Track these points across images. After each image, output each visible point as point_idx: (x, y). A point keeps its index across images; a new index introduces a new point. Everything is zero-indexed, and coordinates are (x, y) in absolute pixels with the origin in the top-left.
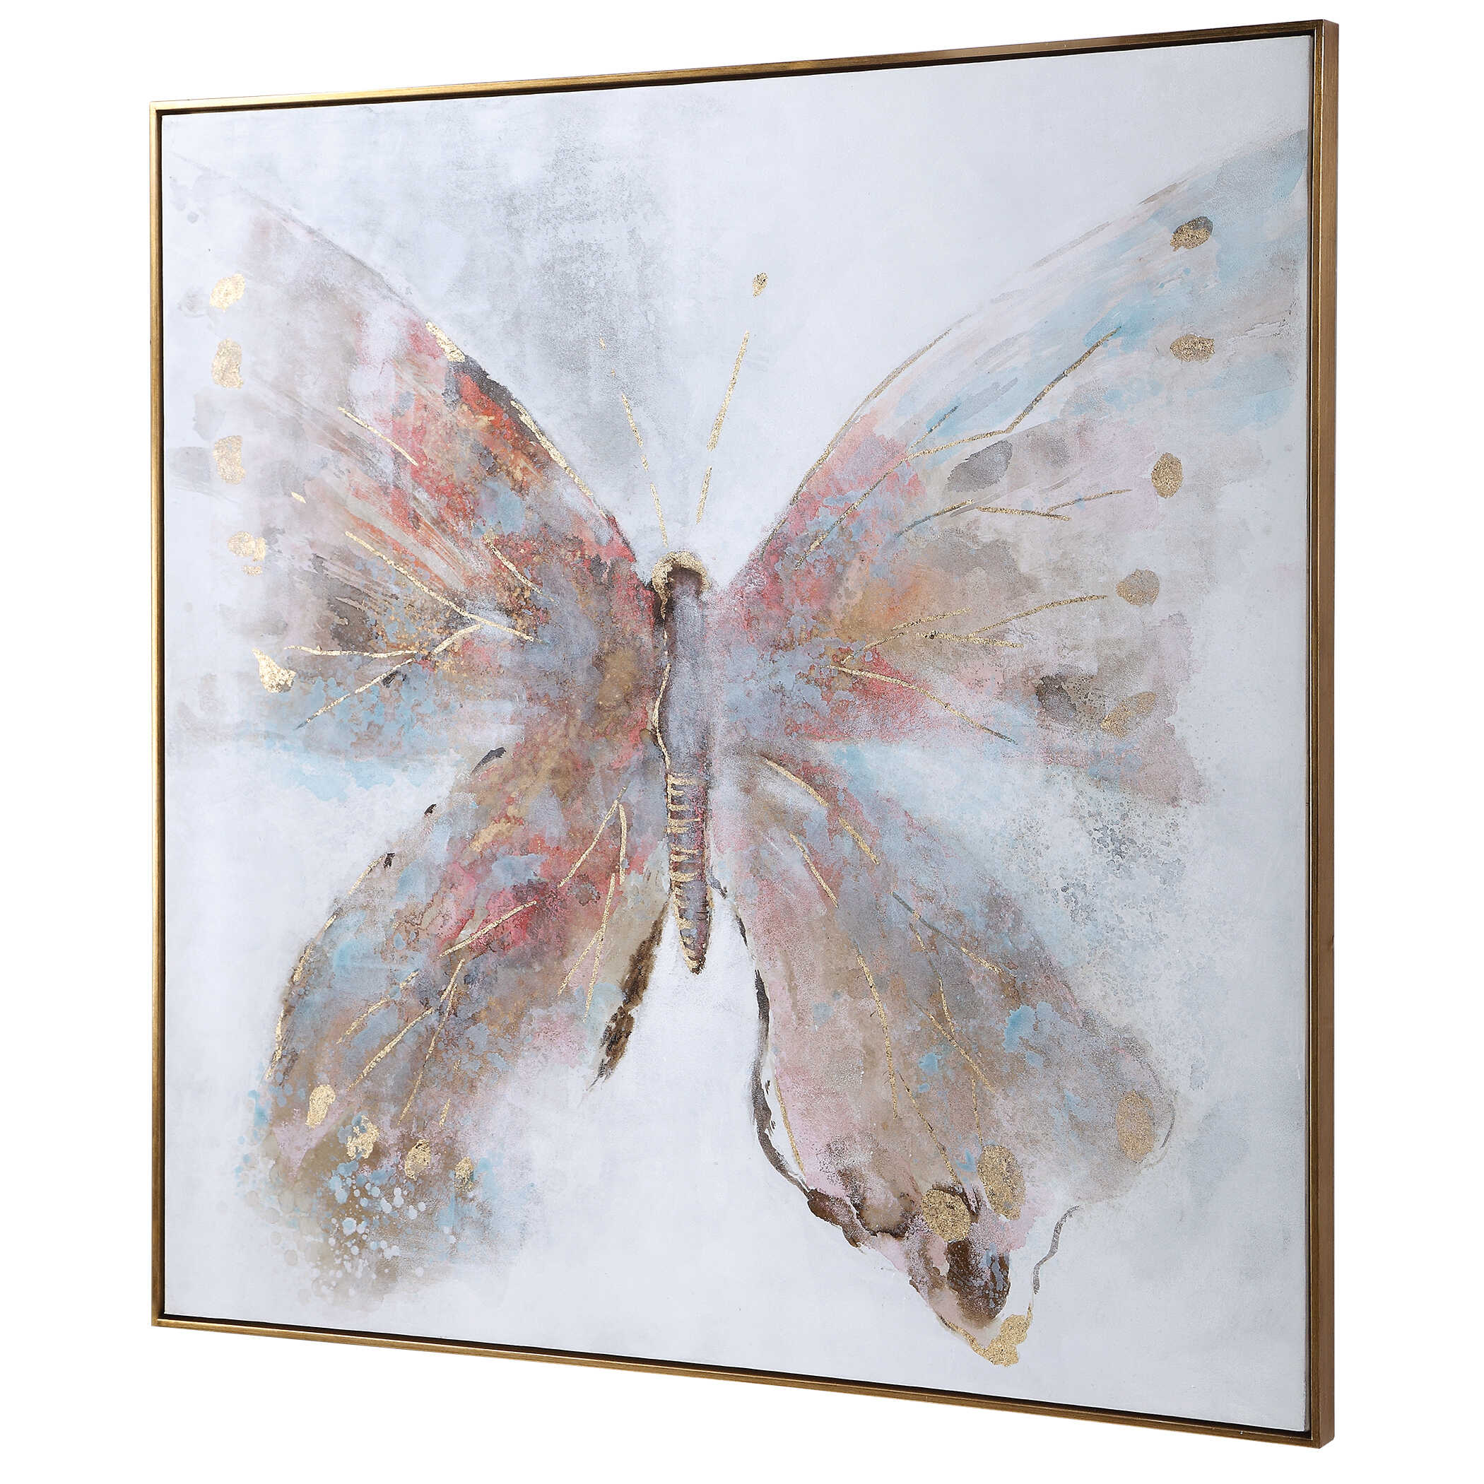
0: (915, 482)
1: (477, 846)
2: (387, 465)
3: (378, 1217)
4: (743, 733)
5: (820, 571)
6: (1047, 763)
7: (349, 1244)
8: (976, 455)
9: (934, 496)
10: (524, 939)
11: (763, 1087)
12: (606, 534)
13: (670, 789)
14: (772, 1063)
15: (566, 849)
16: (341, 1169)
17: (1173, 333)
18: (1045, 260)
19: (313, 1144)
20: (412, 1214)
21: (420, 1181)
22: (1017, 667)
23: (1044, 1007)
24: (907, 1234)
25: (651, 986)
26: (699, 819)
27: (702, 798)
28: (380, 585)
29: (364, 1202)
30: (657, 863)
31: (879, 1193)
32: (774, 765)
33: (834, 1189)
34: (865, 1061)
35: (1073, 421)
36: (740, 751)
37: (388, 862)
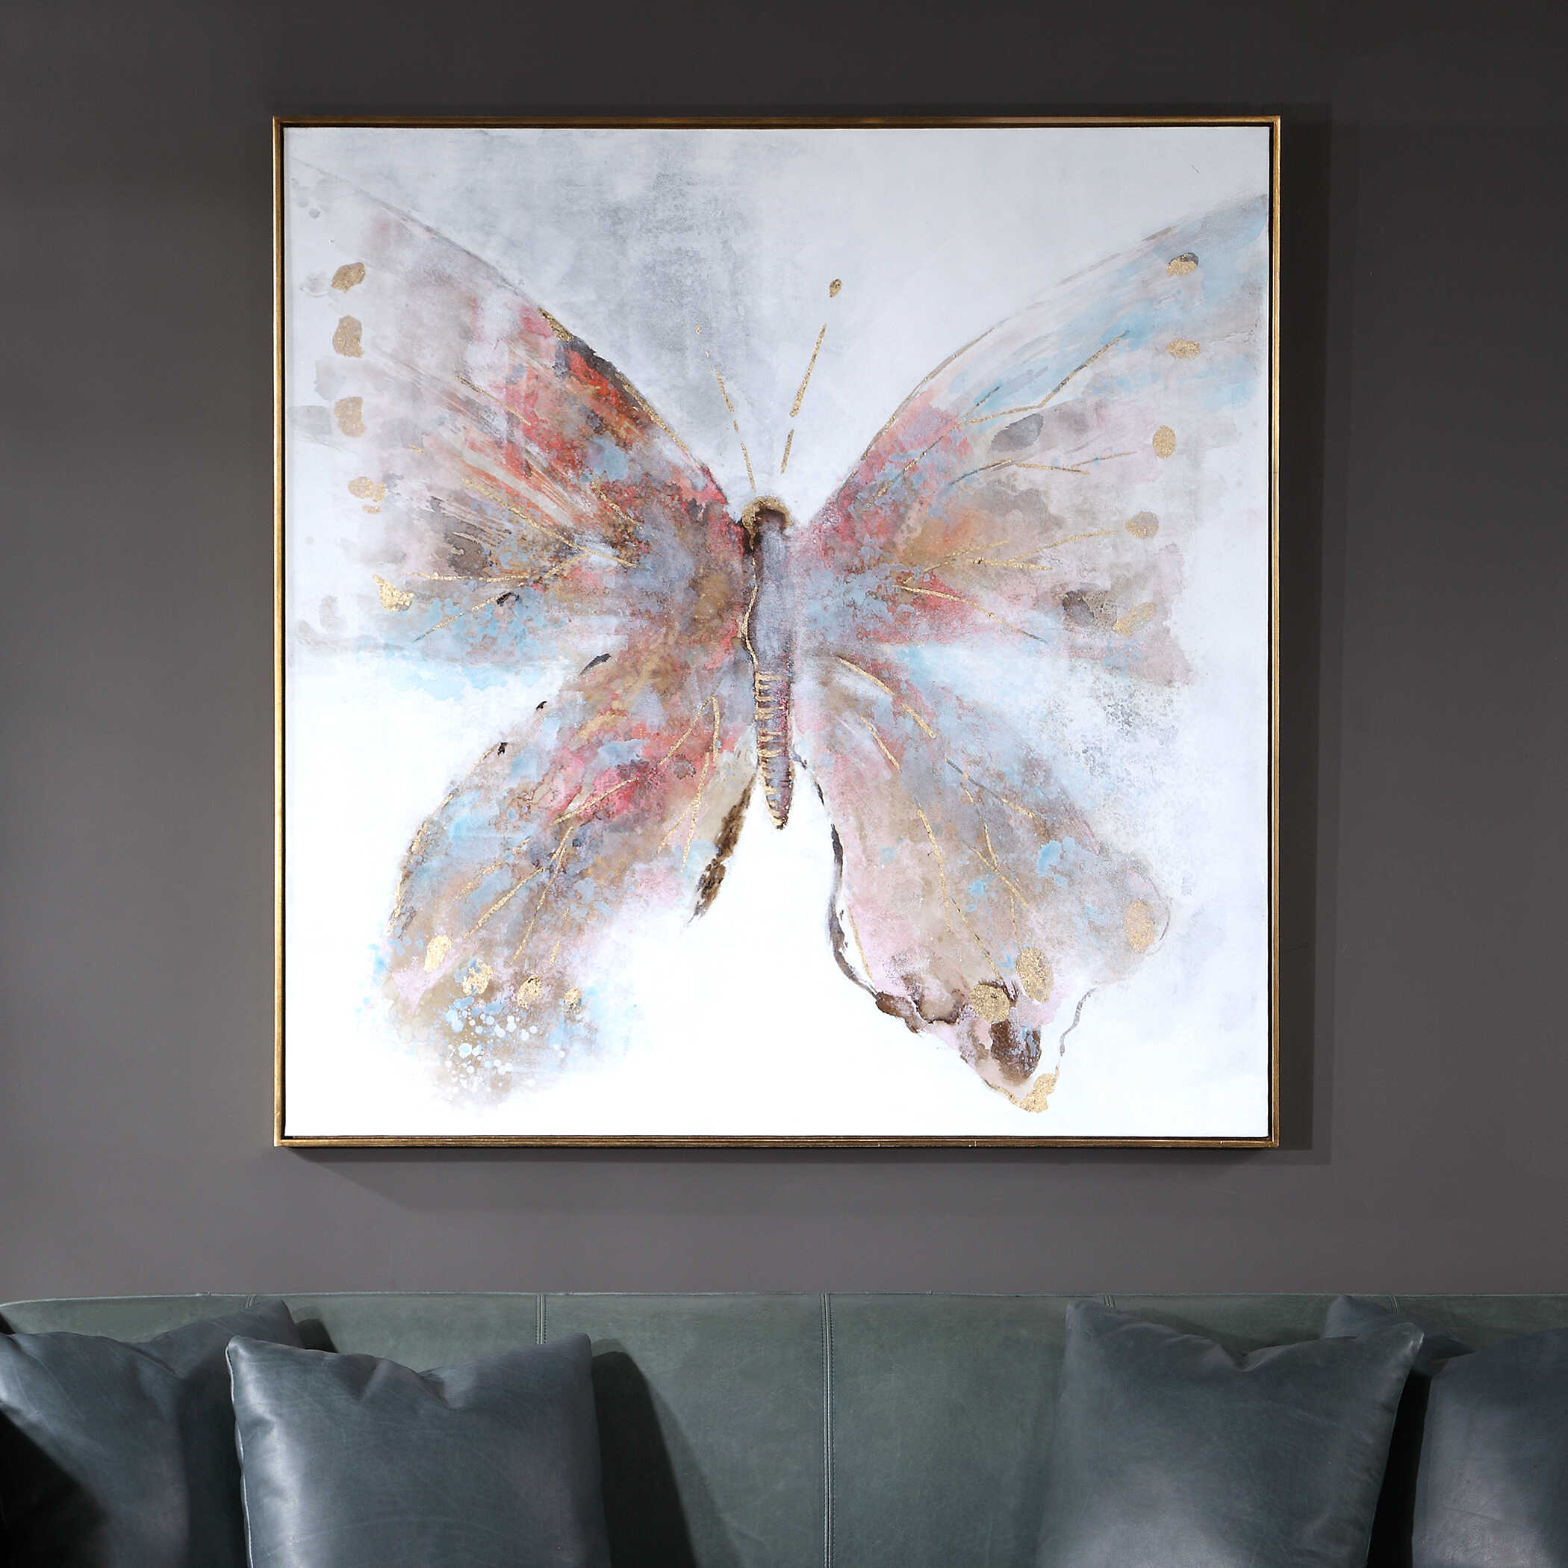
0: (965, 444)
1: (584, 735)
2: (501, 424)
3: (492, 1041)
4: (821, 638)
5: (886, 512)
6: (1071, 657)
7: (464, 1065)
8: (1015, 424)
9: (980, 454)
10: (627, 808)
11: (838, 916)
12: (701, 482)
13: (757, 685)
14: (845, 896)
15: (665, 734)
16: (458, 1004)
17: (1167, 337)
18: (1069, 279)
19: (431, 985)
20: (525, 1036)
21: (532, 1009)
22: (1046, 586)
23: (1069, 842)
24: (958, 1020)
25: (739, 842)
26: (783, 707)
27: (786, 691)
28: (493, 522)
29: (479, 1030)
30: (746, 743)
31: (935, 992)
32: (847, 663)
33: (898, 990)
34: (923, 890)
35: (1092, 401)
36: (819, 653)
37: (502, 749)
